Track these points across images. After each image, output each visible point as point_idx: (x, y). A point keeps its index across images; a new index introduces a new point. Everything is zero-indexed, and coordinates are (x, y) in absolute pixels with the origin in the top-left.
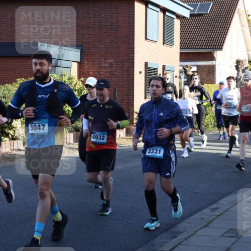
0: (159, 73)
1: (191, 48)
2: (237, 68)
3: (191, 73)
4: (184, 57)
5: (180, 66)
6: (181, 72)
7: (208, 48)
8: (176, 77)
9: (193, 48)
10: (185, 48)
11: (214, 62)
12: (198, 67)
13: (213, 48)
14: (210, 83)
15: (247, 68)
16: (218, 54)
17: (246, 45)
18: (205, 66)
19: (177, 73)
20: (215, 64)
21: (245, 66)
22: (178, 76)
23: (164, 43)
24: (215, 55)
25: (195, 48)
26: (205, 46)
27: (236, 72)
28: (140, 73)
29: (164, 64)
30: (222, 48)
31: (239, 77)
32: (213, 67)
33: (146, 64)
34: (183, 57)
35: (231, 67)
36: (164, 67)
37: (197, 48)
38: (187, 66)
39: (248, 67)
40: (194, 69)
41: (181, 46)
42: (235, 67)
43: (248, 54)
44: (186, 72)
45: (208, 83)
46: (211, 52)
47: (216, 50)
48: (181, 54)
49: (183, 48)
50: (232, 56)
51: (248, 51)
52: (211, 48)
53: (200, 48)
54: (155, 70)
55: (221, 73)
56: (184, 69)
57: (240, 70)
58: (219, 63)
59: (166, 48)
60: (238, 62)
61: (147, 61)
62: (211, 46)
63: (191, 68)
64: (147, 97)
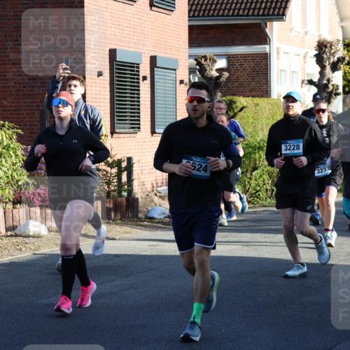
0: (142, 74)
1: (213, 16)
2: (320, 59)
3: (215, 74)
4: (198, 36)
5: (190, 56)
6: (192, 71)
7: (253, 15)
8: (182, 82)
9: (218, 15)
10: (198, 16)
11: (267, 46)
12: (230, 58)
13: (263, 15)
14: (258, 96)
15: (341, 60)
16: (275, 29)
17: (338, 7)
18: (245, 56)
19: (183, 74)
20: (268, 50)
21: (337, 56)
22: (186, 81)
23: (152, 5)
24: (267, 30)
25: (223, 15)
26: (244, 10)
27: (318, 69)
28: (100, 74)
29: (153, 54)
30: (284, 14)
31: (325, 82)
32: (265, 58)
33: (113, 53)
34: (194, 36)
35: (305, 57)
36: (153, 60)
37: (228, 16)
38: (205, 57)
39: (344, 59)
40: (222, 63)
41: (190, 11)
42: (315, 59)
43: (343, 28)
44: (202, 70)
45: (253, 96)
46: (260, 24)
47: (271, 20)
48: (191, 28)
49: (193, 16)
50: (306, 33)
51: (342, 20)
52: (258, 15)
53: (233, 15)
54: (134, 67)
55: (281, 71)
56: (199, 63)
57: (327, 64)
58: (277, 49)
59: (158, 16)
60: (322, 47)
61: (113, 47)
62: (259, 9)
63: (214, 61)
64: (117, 130)
